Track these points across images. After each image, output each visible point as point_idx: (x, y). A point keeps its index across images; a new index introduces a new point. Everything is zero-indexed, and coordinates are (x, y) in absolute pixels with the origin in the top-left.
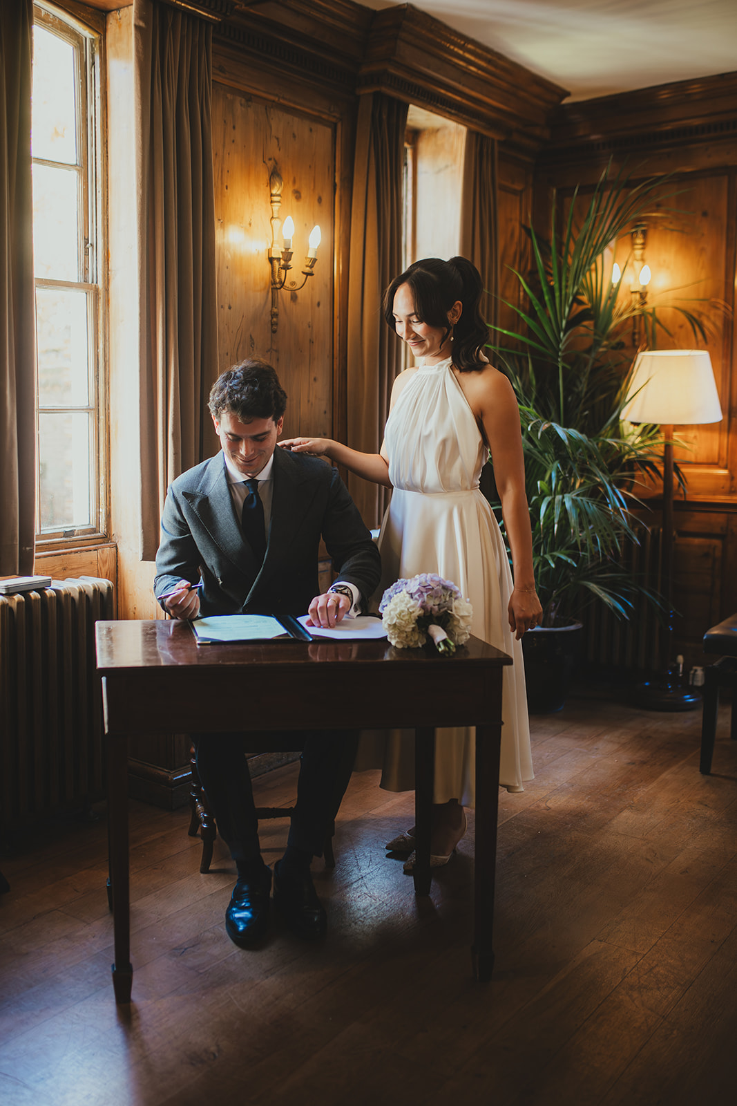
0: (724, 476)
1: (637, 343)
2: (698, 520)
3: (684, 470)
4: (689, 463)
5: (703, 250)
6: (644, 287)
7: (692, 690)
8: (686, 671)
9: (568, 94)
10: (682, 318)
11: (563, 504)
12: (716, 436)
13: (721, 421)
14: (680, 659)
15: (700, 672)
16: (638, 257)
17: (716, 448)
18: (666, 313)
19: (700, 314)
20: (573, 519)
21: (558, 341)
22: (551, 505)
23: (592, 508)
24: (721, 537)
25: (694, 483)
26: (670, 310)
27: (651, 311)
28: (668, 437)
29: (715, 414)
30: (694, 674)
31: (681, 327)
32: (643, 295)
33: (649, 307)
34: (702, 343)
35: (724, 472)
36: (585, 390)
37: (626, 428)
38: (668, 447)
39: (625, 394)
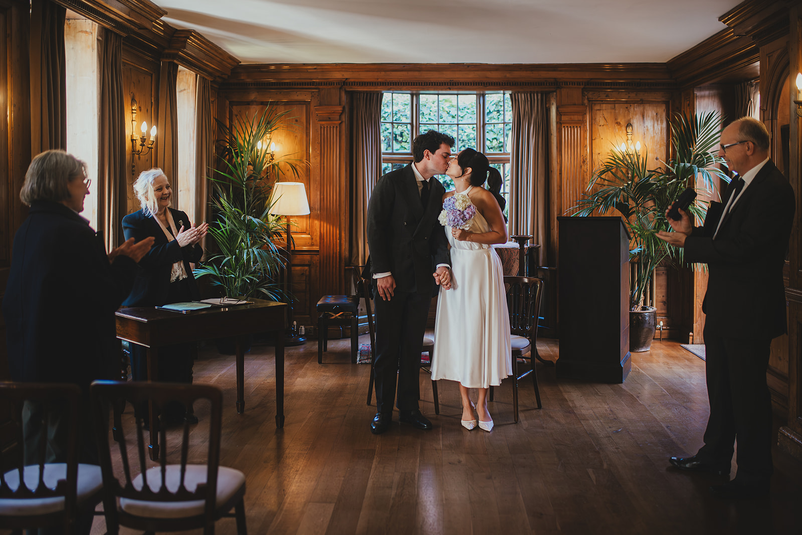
0: (309, 238)
1: (269, 177)
2: (298, 259)
3: (293, 236)
4: (296, 233)
5: (296, 136)
6: (273, 152)
7: (301, 336)
8: (298, 329)
9: (241, 62)
10: (289, 167)
11: (253, 252)
12: (305, 220)
13: (310, 214)
14: (295, 323)
15: (303, 328)
16: (268, 138)
17: (305, 225)
18: (282, 164)
19: (296, 165)
20: (258, 259)
21: (243, 176)
22: (248, 254)
23: (265, 254)
24: (309, 265)
25: (296, 242)
26: (283, 163)
27: (277, 164)
28: (288, 221)
29: (307, 212)
30: (301, 329)
31: (288, 170)
32: (272, 156)
33: (274, 162)
34: (297, 178)
35: (309, 236)
36: (252, 200)
37: (271, 218)
38: (288, 226)
39: (269, 203)
